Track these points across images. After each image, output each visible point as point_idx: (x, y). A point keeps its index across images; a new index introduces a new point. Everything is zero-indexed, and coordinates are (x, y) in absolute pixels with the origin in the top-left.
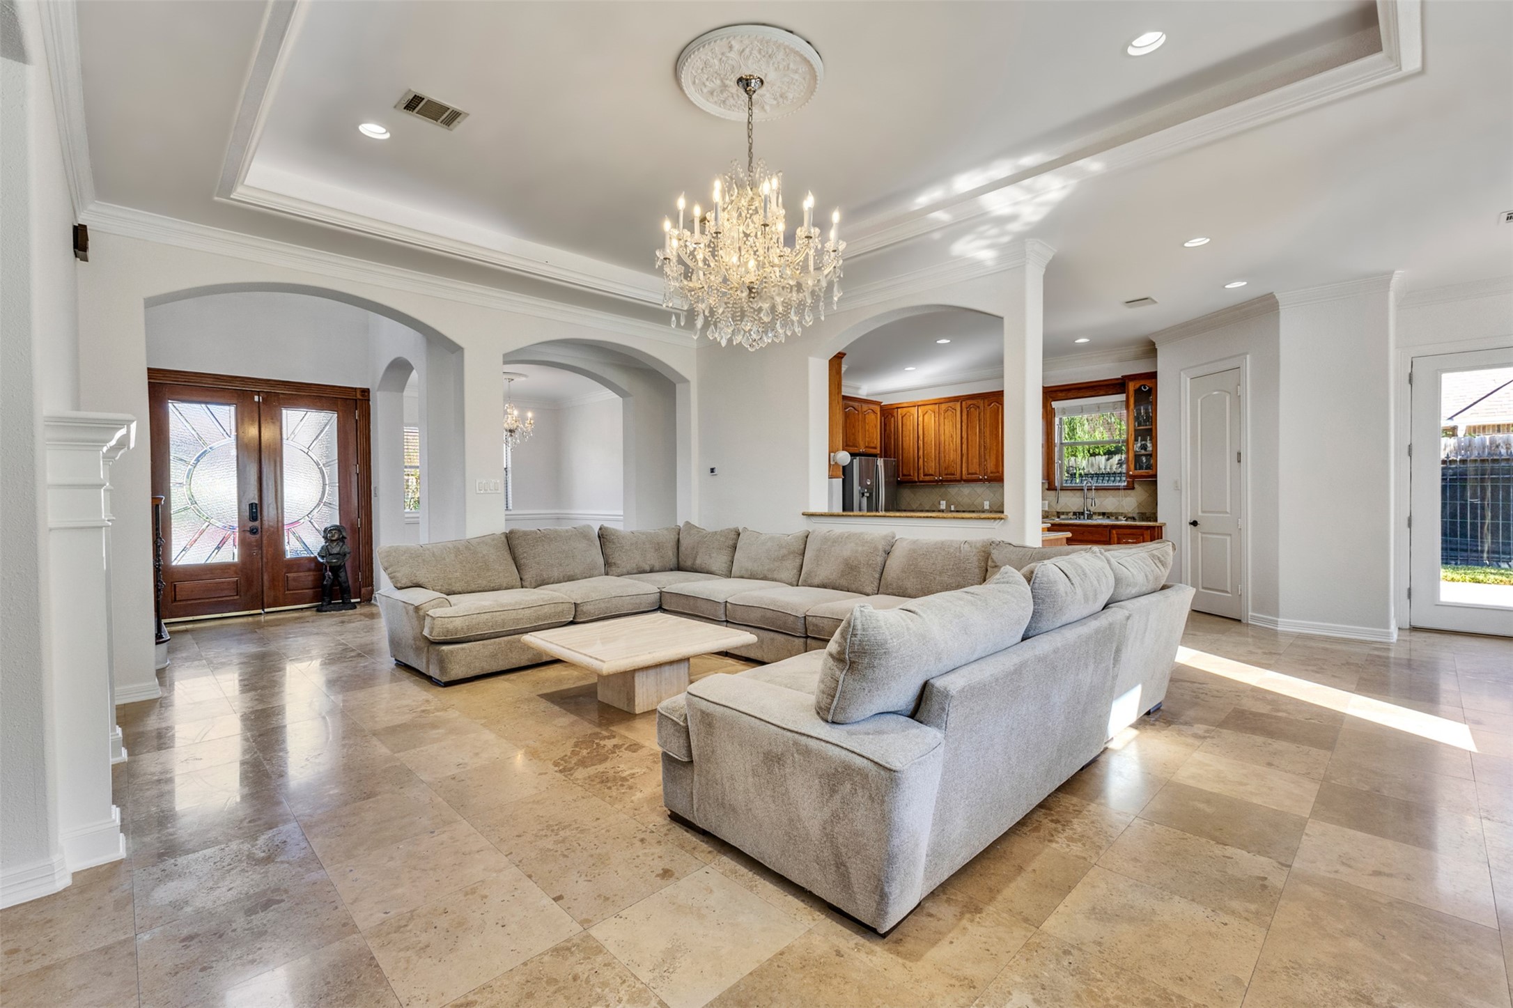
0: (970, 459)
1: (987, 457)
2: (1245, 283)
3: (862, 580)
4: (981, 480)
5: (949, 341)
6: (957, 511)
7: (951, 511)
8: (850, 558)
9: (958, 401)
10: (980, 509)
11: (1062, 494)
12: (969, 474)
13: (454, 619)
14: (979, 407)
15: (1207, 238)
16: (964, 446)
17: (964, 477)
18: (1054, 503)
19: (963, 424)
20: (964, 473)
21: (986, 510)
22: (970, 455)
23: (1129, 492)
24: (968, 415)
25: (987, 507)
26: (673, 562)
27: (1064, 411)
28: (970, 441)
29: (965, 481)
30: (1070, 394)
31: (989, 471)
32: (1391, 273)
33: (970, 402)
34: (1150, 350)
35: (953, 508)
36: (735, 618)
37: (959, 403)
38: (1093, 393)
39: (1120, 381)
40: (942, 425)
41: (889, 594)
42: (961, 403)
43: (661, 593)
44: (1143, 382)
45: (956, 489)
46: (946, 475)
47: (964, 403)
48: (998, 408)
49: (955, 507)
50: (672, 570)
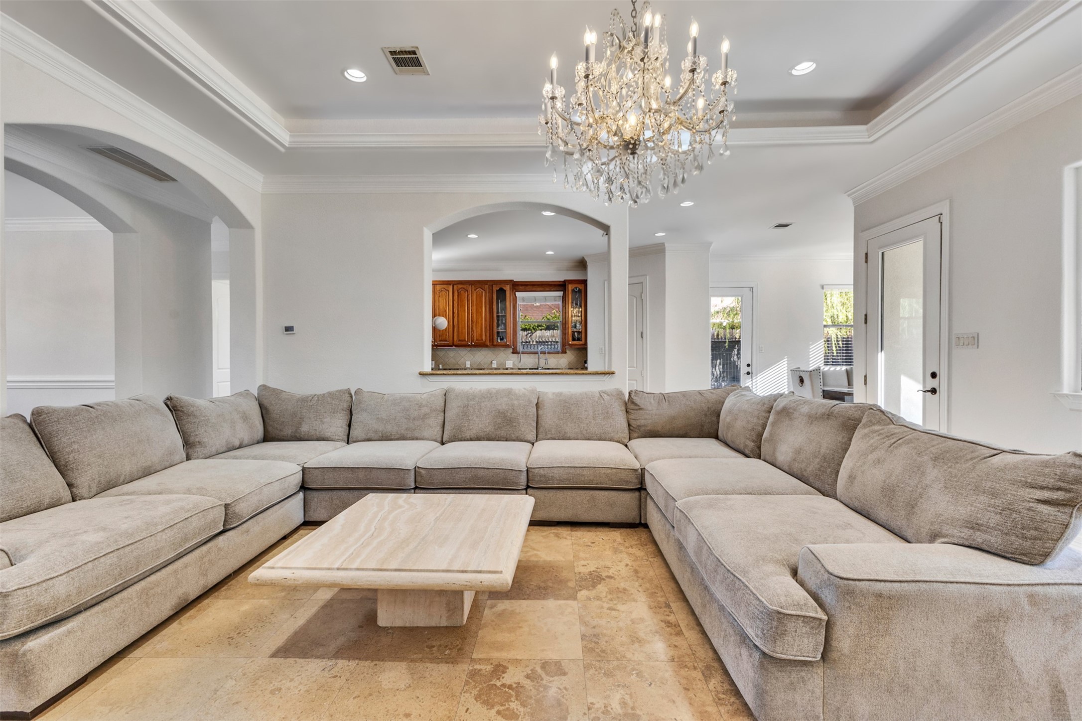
0: (460, 329)
1: (474, 329)
2: (664, 234)
3: (523, 429)
4: (468, 346)
5: (477, 236)
6: (444, 369)
7: (439, 369)
8: (507, 411)
9: (450, 285)
10: (463, 367)
11: (522, 356)
12: (459, 341)
13: (50, 583)
14: (467, 291)
15: (692, 202)
16: (456, 320)
17: (455, 343)
18: (516, 363)
19: (455, 302)
20: (455, 340)
21: (468, 368)
22: (460, 327)
23: (563, 355)
24: (458, 296)
25: (468, 366)
26: (259, 432)
27: (523, 299)
28: (460, 316)
29: (456, 346)
30: (527, 288)
31: (475, 339)
32: (711, 243)
33: (460, 286)
34: (582, 264)
35: (441, 367)
36: (433, 484)
37: (451, 286)
38: (542, 289)
39: (561, 283)
40: (437, 301)
41: (548, 439)
42: (453, 286)
43: (304, 470)
44: (576, 285)
45: (444, 352)
46: (440, 341)
47: (455, 286)
48: (482, 292)
49: (442, 366)
50: (258, 443)
